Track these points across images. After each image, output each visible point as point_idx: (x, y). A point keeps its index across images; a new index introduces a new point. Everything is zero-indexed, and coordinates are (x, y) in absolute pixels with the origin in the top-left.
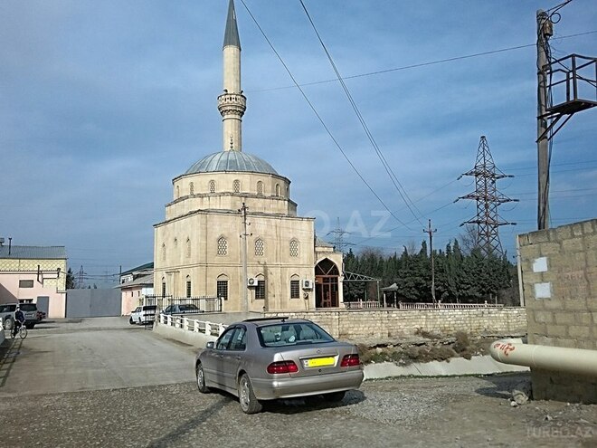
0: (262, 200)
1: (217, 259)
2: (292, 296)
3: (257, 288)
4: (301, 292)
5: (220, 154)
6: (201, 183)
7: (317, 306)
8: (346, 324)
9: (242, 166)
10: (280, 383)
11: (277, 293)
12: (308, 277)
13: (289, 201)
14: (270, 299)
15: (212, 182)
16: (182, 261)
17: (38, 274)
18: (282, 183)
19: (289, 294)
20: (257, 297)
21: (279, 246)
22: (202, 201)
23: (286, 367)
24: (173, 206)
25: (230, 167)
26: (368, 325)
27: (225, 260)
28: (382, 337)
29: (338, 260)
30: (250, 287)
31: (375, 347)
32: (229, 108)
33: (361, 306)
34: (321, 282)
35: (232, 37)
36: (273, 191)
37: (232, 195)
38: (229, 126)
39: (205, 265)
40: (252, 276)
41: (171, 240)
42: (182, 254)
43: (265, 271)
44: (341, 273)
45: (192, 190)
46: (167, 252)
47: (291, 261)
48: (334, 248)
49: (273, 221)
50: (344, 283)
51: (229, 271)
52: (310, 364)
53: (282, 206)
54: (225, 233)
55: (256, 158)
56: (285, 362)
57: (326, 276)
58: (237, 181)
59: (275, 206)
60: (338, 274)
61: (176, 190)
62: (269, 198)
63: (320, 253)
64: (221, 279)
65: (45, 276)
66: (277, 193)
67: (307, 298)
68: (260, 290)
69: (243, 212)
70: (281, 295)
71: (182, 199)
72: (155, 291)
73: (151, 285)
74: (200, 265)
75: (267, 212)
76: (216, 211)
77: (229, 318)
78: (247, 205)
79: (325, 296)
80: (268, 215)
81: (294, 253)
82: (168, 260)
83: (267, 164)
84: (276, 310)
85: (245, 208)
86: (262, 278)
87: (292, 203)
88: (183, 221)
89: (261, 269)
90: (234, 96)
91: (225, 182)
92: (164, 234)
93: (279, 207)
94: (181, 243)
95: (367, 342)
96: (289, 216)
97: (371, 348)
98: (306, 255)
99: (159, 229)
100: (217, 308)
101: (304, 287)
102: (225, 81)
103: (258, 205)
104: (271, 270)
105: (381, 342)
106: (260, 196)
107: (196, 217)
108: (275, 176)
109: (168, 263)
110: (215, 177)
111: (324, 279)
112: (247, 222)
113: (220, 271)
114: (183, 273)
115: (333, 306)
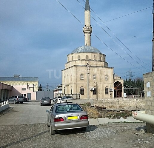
0: (95, 62)
1: (80, 82)
2: (106, 94)
3: (94, 91)
4: (109, 92)
5: (82, 47)
6: (75, 56)
7: (114, 97)
8: (121, 103)
9: (89, 50)
10: (57, 125)
11: (101, 93)
12: (111, 87)
13: (105, 62)
14: (98, 94)
15: (79, 56)
16: (70, 82)
17: (27, 86)
18: (102, 56)
19: (105, 93)
20: (94, 94)
21: (101, 77)
22: (76, 62)
23: (60, 119)
24: (67, 64)
25: (85, 51)
26: (129, 104)
27: (83, 82)
28: (134, 108)
29: (122, 82)
30: (92, 91)
31: (131, 111)
32: (86, 31)
33: (133, 97)
34: (116, 89)
35: (88, 7)
36: (99, 59)
37: (85, 60)
38: (87, 37)
39: (76, 83)
40: (92, 87)
41: (67, 75)
42: (70, 80)
43: (97, 86)
44: (123, 86)
45: (73, 59)
46: (66, 79)
47: (105, 82)
48: (121, 77)
49: (100, 69)
50: (124, 89)
51: (84, 85)
52: (69, 119)
53: (103, 64)
54: (83, 73)
55: (94, 48)
56: (59, 118)
57: (118, 87)
58: (87, 56)
59: (100, 64)
60: (122, 86)
61: (68, 59)
62: (98, 61)
63: (115, 79)
64: (82, 88)
65: (29, 87)
66: (101, 59)
67: (111, 94)
68: (95, 92)
69: (88, 66)
70: (102, 93)
71: (69, 62)
72: (62, 92)
73: (61, 90)
74: (75, 83)
75: (97, 66)
76: (80, 66)
77: (82, 101)
78: (88, 64)
79: (117, 94)
80: (97, 67)
81: (106, 80)
82: (66, 82)
83: (98, 50)
84: (100, 98)
85: (88, 65)
86: (95, 88)
87: (106, 63)
88: (70, 69)
89: (95, 85)
90: (88, 27)
91: (83, 56)
92: (65, 73)
93: (101, 64)
94: (69, 76)
95: (128, 109)
96: (105, 67)
97: (129, 111)
98: (111, 80)
99: (63, 72)
100: (78, 98)
101: (110, 91)
102: (85, 22)
103: (94, 63)
104: (98, 85)
105: (133, 109)
106: (95, 60)
107: (73, 68)
108: (100, 54)
109: (66, 83)
110: (80, 54)
111: (117, 88)
112: (89, 69)
113: (81, 85)
114: (70, 86)
115: (120, 97)
